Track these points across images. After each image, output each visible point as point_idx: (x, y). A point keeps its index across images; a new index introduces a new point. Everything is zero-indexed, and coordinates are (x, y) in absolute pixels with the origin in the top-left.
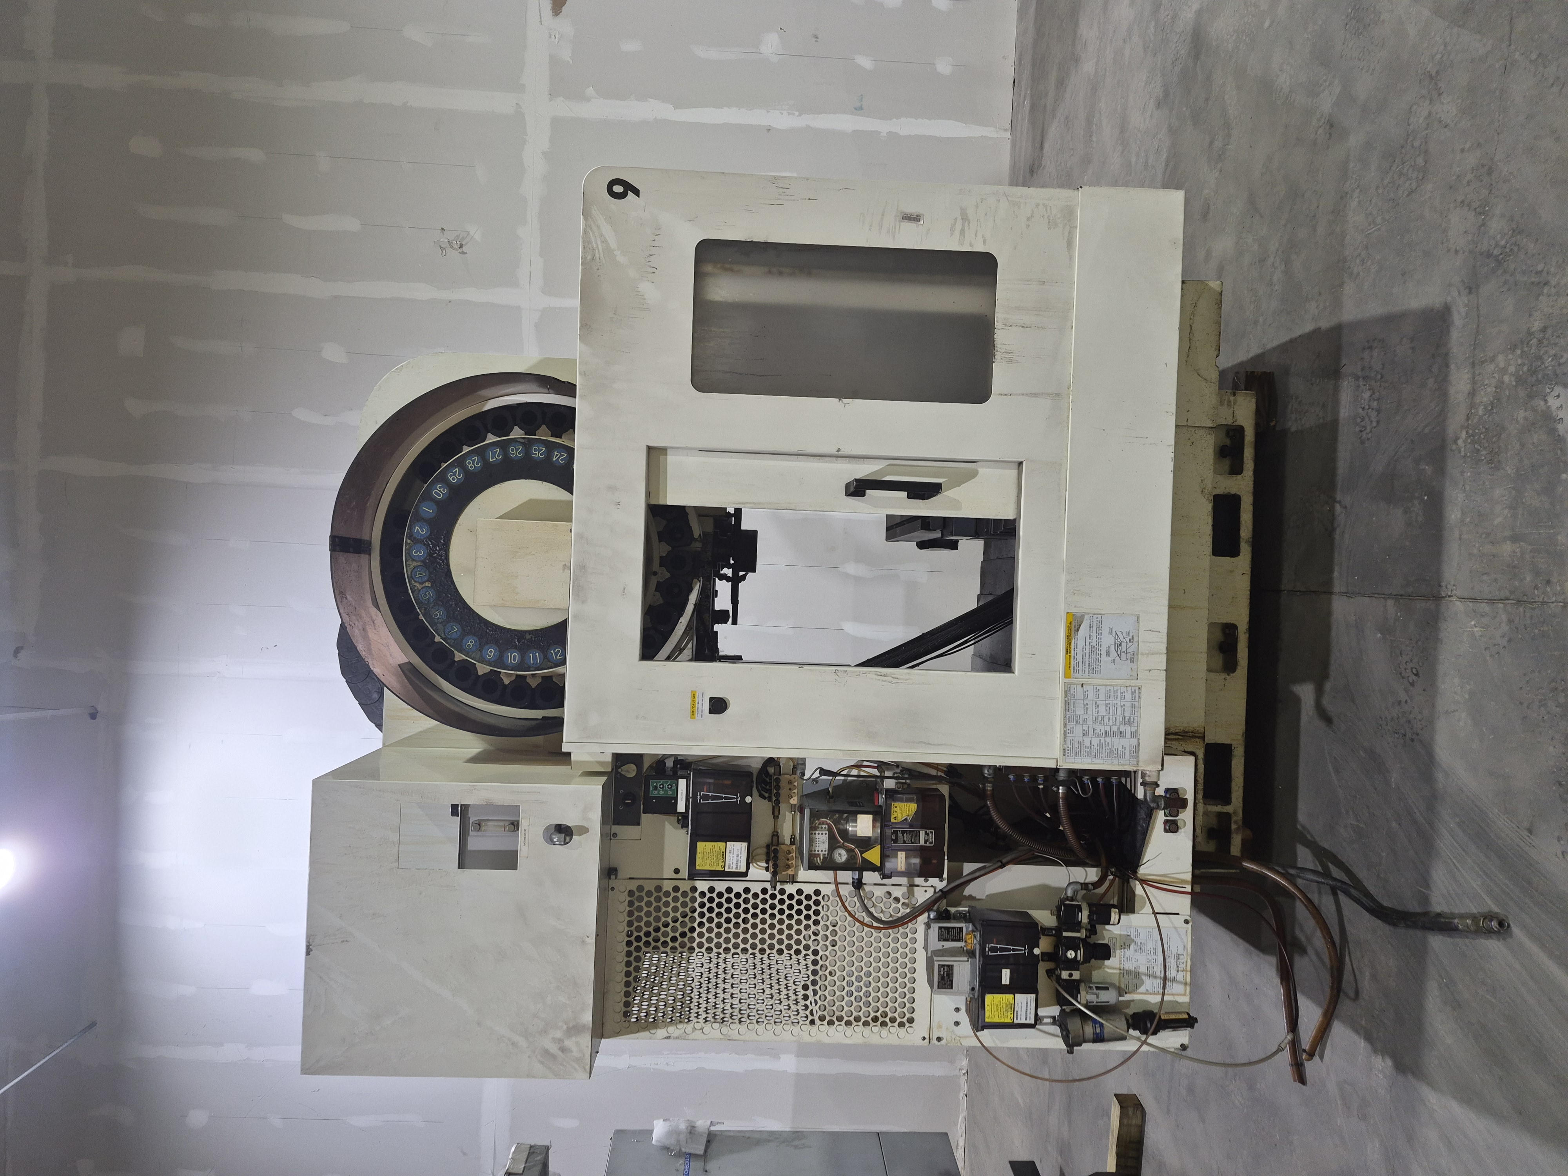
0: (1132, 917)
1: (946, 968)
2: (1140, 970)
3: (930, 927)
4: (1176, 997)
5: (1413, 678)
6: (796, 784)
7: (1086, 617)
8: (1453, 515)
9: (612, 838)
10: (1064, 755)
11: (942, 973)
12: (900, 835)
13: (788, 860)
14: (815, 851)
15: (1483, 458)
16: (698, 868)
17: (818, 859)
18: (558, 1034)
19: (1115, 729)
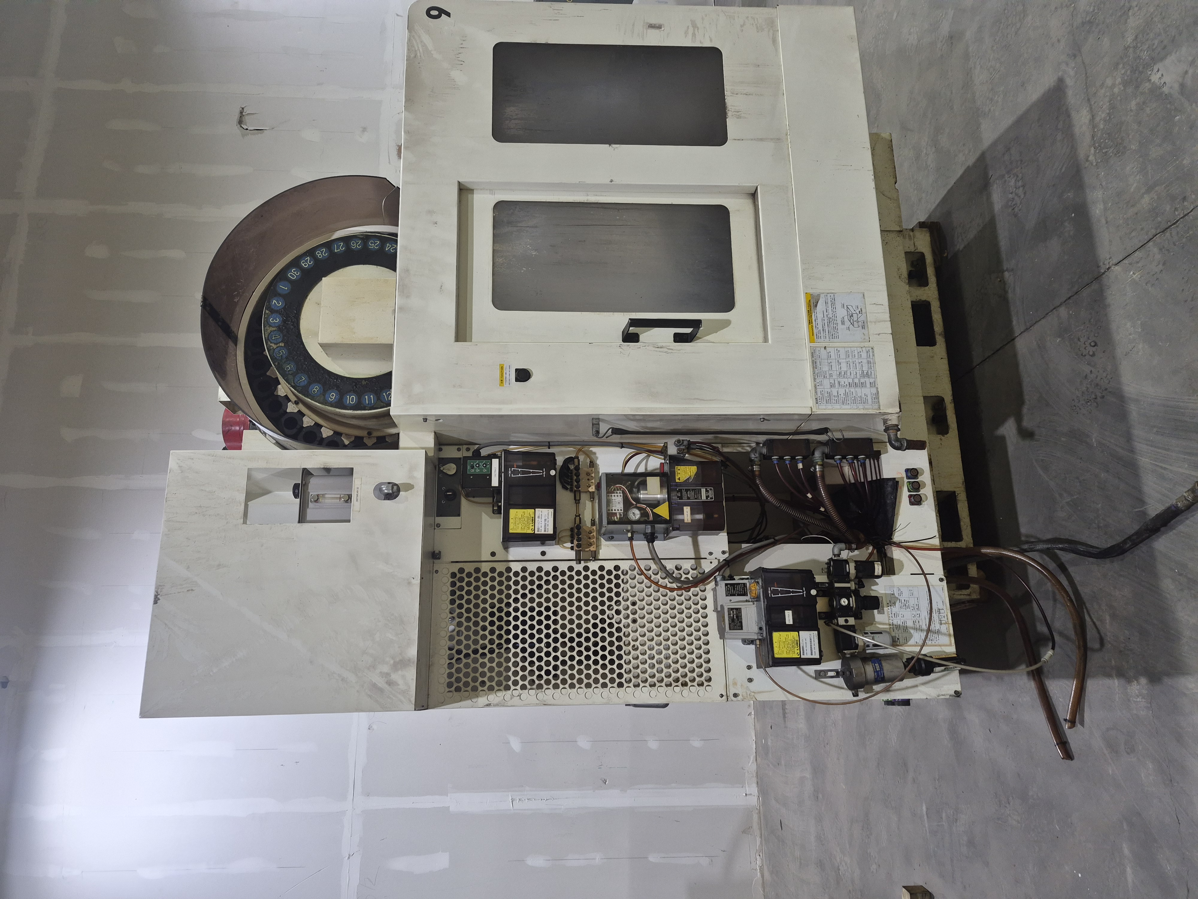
0: (893, 577)
1: (734, 611)
2: (908, 625)
3: (718, 585)
4: (942, 647)
5: (1092, 350)
6: (593, 475)
7: (822, 296)
8: (1097, 210)
9: (436, 527)
10: (817, 403)
11: (732, 616)
12: (684, 493)
13: (590, 538)
14: (612, 510)
15: (1111, 154)
16: (511, 531)
17: (616, 517)
18: (385, 669)
19: (856, 381)
